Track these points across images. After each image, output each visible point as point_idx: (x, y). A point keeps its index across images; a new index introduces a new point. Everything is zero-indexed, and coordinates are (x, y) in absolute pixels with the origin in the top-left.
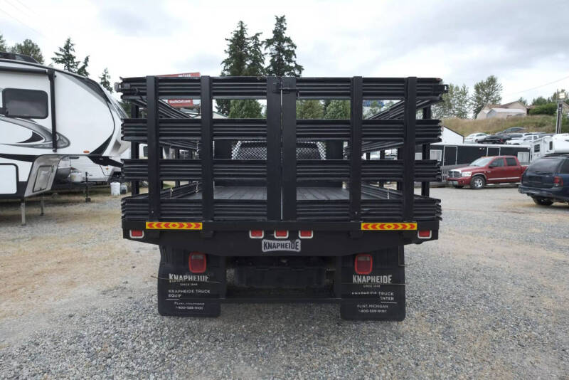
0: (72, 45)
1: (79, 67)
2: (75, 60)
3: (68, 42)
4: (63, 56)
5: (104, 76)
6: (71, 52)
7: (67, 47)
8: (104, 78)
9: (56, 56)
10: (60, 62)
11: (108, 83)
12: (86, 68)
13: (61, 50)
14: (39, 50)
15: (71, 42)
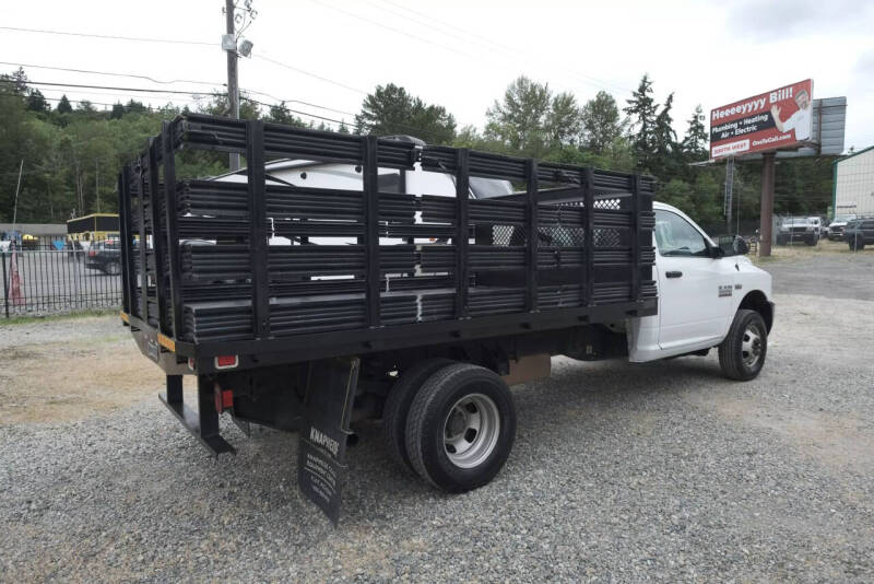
0: (650, 83)
1: (658, 112)
2: (653, 105)
3: (644, 81)
4: (637, 102)
5: (696, 117)
6: (647, 94)
7: (643, 89)
8: (695, 121)
9: (629, 105)
10: (632, 111)
11: (702, 127)
12: (669, 113)
13: (635, 94)
14: (613, 102)
15: (648, 80)
